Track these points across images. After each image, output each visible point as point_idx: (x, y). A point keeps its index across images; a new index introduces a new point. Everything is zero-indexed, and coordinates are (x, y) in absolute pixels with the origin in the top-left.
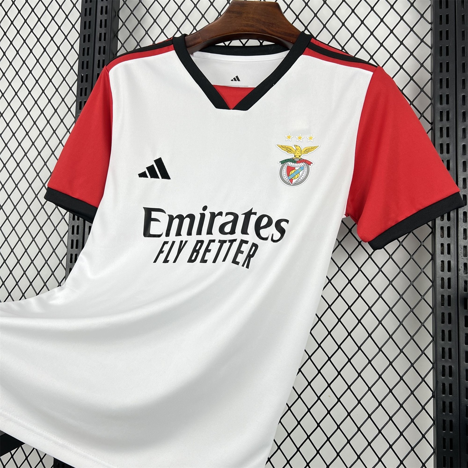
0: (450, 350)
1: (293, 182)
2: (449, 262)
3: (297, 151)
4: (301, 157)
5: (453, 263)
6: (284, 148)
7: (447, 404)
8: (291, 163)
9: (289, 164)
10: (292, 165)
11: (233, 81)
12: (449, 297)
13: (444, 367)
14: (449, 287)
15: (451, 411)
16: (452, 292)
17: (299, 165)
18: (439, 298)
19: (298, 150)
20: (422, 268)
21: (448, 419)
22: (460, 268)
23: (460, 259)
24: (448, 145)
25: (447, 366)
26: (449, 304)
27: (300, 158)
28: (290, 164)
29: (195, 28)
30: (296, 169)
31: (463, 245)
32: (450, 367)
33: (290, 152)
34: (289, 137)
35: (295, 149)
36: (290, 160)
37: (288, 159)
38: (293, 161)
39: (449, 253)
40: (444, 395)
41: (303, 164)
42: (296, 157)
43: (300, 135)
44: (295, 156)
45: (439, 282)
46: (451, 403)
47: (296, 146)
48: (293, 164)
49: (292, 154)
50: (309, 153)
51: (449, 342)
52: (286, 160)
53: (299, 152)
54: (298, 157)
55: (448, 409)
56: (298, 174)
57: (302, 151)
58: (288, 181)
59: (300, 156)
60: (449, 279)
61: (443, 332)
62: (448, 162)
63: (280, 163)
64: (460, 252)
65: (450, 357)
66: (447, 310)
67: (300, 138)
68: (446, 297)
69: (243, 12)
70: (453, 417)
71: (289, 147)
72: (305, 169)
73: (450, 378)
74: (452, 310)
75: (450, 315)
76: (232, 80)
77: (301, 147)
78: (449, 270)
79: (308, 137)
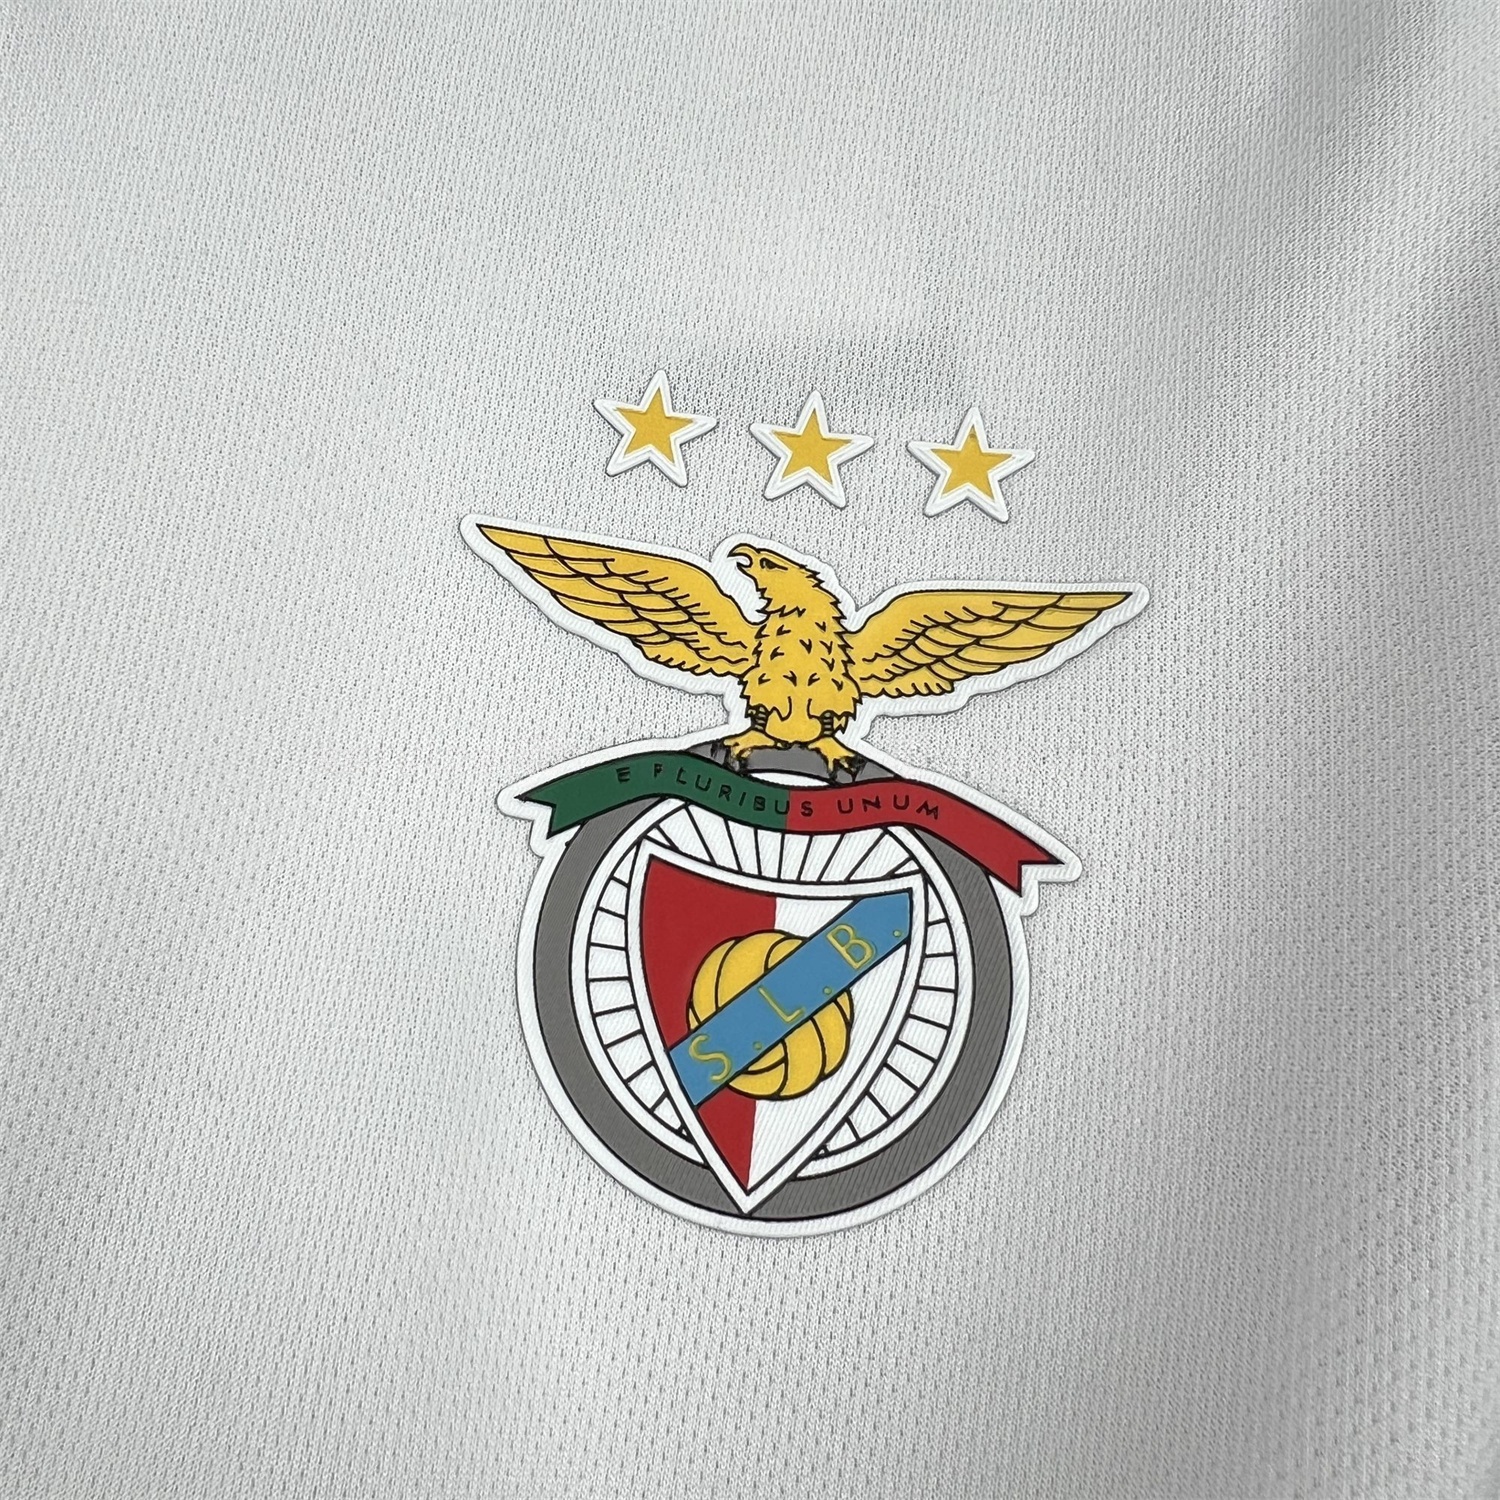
1: (761, 1161)
3: (790, 645)
4: (854, 737)
6: (580, 588)
8: (711, 823)
9: (679, 828)
10: (725, 858)
17: (837, 872)
19: (789, 622)
27: (831, 750)
28: (688, 842)
30: (797, 917)
33: (678, 651)
34: (653, 426)
35: (752, 604)
36: (692, 767)
37: (657, 761)
38: (739, 785)
41: (889, 854)
42: (774, 725)
43: (815, 401)
44: (758, 716)
47: (756, 560)
48: (743, 833)
49: (709, 683)
50: (965, 689)
52: (621, 769)
53: (812, 663)
54: (802, 728)
56: (830, 1019)
57: (860, 647)
58: (683, 1132)
59: (830, 724)
63: (542, 815)
67: (811, 448)
71: (655, 570)
72: (939, 940)
77: (831, 584)
79: (923, 449)
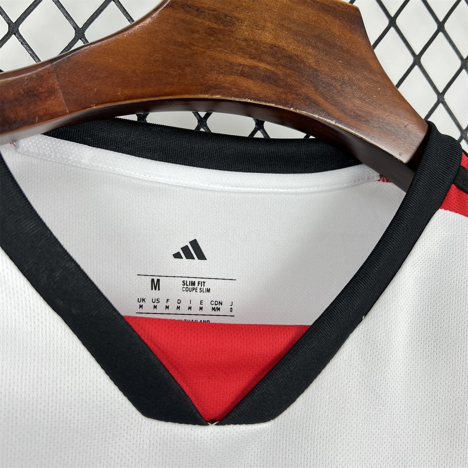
11: (181, 258)
29: (80, 33)
69: (238, 19)
76: (177, 256)
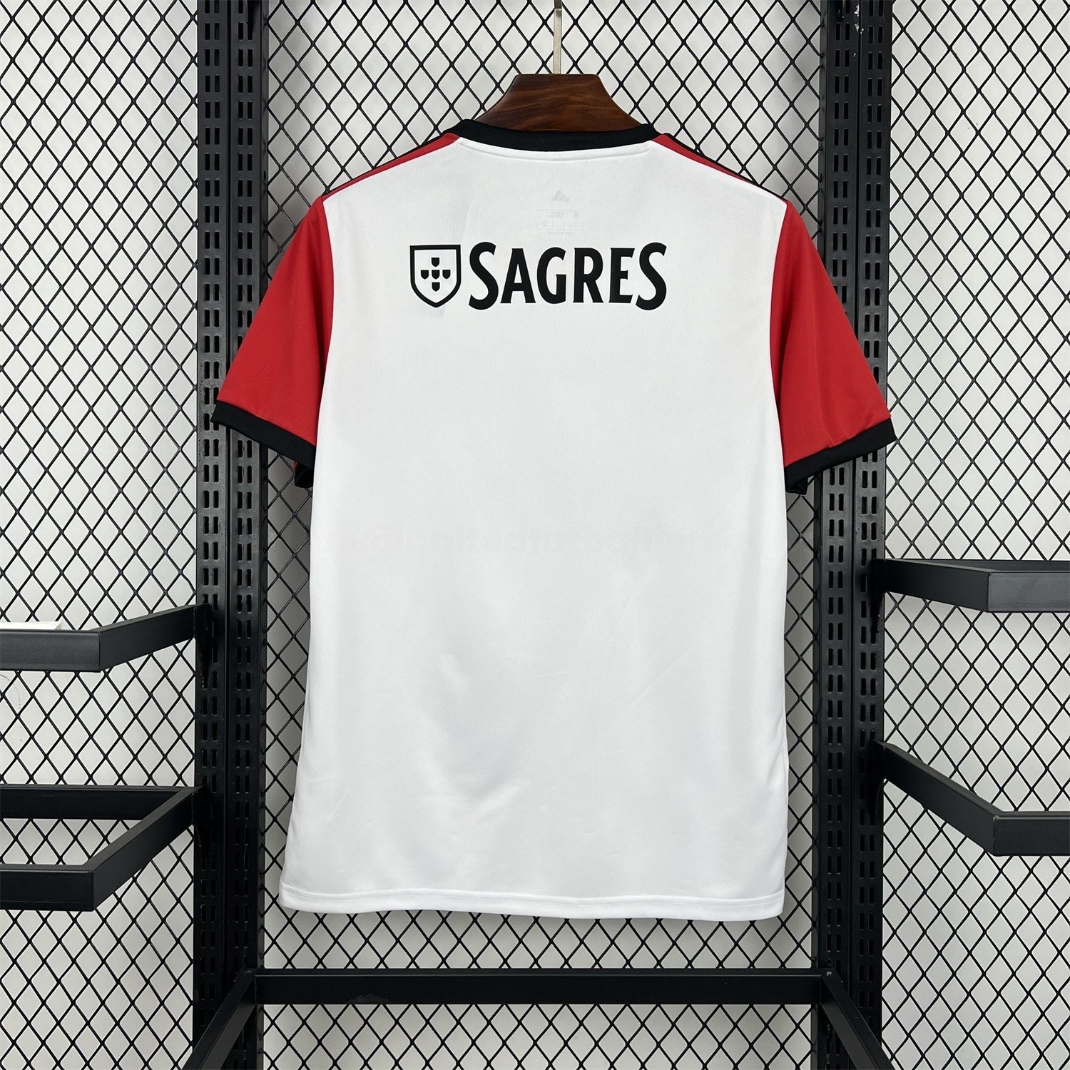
0: (840, 652)
2: (841, 522)
5: (847, 524)
7: (835, 730)
12: (840, 574)
13: (831, 677)
14: (841, 559)
15: (840, 740)
16: (844, 566)
18: (826, 576)
20: (800, 531)
21: (835, 752)
22: (857, 530)
23: (857, 518)
24: (844, 262)
25: (835, 676)
26: (840, 585)
31: (861, 497)
32: (840, 677)
39: (841, 508)
40: (830, 718)
45: (825, 552)
46: (840, 729)
51: (840, 641)
55: (835, 737)
60: (841, 548)
61: (831, 626)
62: (844, 289)
64: (856, 508)
65: (840, 663)
66: (836, 593)
68: (836, 575)
70: (841, 749)
73: (840, 693)
74: (844, 593)
75: (841, 600)
78: (841, 534)
